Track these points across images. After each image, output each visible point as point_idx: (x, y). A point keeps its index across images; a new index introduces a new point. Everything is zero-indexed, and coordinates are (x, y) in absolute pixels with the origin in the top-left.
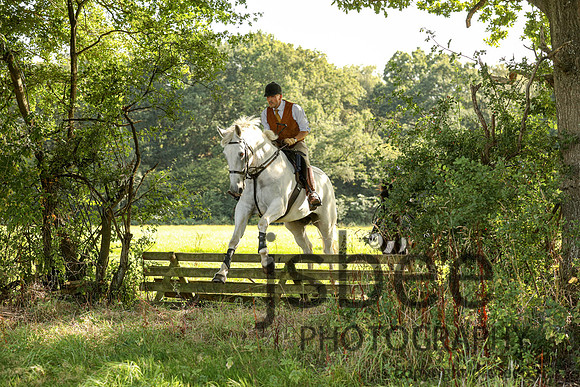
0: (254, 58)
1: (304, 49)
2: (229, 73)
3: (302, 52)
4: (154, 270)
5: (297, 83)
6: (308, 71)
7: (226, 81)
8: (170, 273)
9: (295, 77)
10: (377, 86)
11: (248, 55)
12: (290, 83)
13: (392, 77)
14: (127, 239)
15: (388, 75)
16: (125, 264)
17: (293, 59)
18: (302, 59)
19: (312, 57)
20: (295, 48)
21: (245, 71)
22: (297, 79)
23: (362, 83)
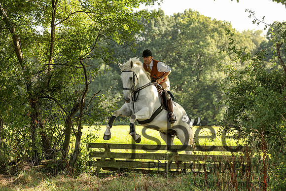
0: (188, 26)
1: (217, 20)
2: (173, 34)
3: (216, 22)
4: (95, 154)
5: (213, 41)
6: (220, 34)
7: (171, 39)
8: (104, 156)
9: (212, 37)
10: (262, 43)
11: (184, 25)
12: (210, 41)
13: (271, 37)
14: (79, 135)
15: (270, 36)
16: (77, 151)
17: (211, 26)
18: (217, 26)
19: (222, 25)
20: (211, 20)
21: (182, 34)
22: (214, 38)
23: (253, 41)
